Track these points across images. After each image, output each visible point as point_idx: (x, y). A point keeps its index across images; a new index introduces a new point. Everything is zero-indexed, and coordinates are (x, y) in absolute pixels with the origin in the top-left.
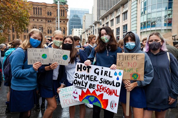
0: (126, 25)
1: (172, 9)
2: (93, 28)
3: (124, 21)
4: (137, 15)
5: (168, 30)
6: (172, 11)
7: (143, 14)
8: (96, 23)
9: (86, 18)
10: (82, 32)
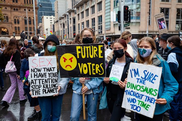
0: (101, 16)
1: (140, 3)
2: (67, 17)
3: (99, 12)
4: (110, 7)
5: (137, 23)
6: (140, 5)
7: (116, 7)
8: (70, 12)
9: (59, 4)
10: (55, 20)
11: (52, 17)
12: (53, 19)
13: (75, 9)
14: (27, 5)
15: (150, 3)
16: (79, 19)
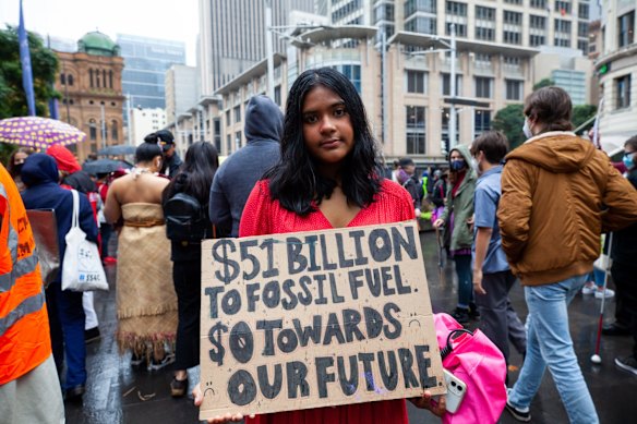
2: (198, 115)
8: (207, 104)
9: (177, 79)
10: (165, 120)
11: (159, 111)
12: (160, 119)
13: (220, 97)
14: (96, 92)
15: (382, 96)
16: (228, 124)
